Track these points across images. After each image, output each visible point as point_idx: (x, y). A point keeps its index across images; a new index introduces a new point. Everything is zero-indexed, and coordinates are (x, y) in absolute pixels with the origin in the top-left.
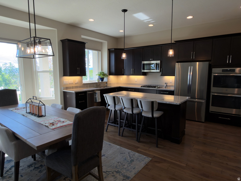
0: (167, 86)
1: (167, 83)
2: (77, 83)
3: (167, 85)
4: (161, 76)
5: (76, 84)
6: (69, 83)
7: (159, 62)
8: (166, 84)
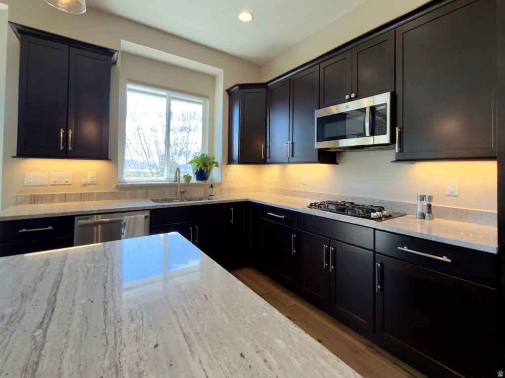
0: (430, 212)
1: (430, 198)
2: (92, 184)
3: (429, 206)
4: (398, 161)
5: (84, 185)
6: (52, 183)
7: (383, 99)
8: (425, 203)
